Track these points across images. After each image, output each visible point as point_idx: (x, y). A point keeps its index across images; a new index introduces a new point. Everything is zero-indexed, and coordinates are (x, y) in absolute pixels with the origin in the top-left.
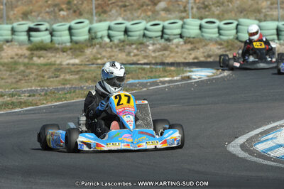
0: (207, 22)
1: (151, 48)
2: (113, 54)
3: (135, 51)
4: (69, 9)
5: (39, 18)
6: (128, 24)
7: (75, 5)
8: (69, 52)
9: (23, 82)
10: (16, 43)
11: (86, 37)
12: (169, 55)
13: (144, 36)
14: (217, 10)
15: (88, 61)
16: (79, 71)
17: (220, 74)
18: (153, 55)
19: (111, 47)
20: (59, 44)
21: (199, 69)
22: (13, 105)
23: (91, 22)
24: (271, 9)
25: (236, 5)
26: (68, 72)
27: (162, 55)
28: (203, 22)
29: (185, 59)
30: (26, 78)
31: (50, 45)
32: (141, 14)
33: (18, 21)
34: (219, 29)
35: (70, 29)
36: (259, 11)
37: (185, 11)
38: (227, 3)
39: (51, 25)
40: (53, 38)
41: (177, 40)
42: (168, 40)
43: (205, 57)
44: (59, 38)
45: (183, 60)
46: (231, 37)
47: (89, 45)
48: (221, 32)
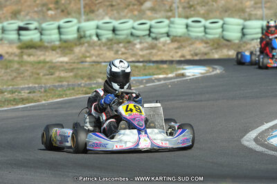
0: (193, 21)
1: (138, 46)
2: (101, 52)
3: (123, 50)
4: (57, 9)
5: (28, 18)
6: (116, 23)
7: (63, 4)
8: (58, 50)
9: (19, 79)
10: (6, 42)
11: (75, 36)
12: (156, 53)
13: (132, 34)
14: (202, 10)
15: (78, 59)
16: (73, 69)
17: (213, 71)
18: (141, 53)
19: (100, 46)
20: (48, 42)
21: (191, 66)
22: (16, 101)
23: (79, 22)
24: (255, 8)
25: (220, 5)
26: (63, 70)
27: (150, 54)
28: (189, 21)
29: (172, 57)
30: (22, 75)
31: (39, 44)
32: (127, 13)
33: (7, 20)
34: (205, 28)
35: (59, 28)
36: (243, 10)
37: (171, 10)
38: (211, 3)
39: (40, 24)
40: (43, 37)
41: (164, 39)
42: (156, 39)
43: (192, 55)
44: (49, 37)
45: (171, 59)
46: (217, 36)
47: (78, 43)
48: (207, 30)
